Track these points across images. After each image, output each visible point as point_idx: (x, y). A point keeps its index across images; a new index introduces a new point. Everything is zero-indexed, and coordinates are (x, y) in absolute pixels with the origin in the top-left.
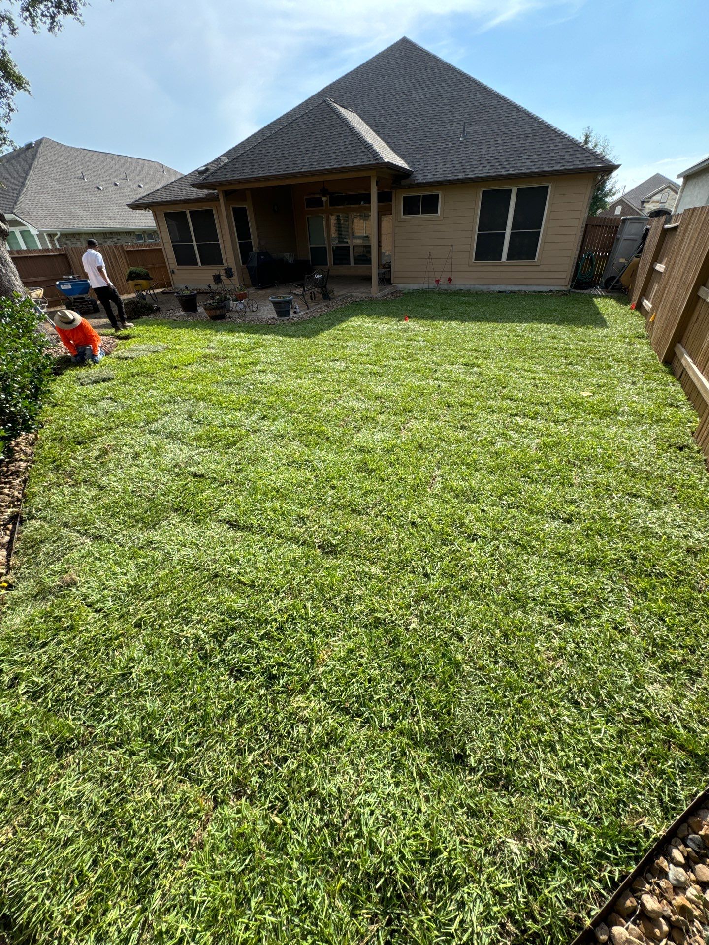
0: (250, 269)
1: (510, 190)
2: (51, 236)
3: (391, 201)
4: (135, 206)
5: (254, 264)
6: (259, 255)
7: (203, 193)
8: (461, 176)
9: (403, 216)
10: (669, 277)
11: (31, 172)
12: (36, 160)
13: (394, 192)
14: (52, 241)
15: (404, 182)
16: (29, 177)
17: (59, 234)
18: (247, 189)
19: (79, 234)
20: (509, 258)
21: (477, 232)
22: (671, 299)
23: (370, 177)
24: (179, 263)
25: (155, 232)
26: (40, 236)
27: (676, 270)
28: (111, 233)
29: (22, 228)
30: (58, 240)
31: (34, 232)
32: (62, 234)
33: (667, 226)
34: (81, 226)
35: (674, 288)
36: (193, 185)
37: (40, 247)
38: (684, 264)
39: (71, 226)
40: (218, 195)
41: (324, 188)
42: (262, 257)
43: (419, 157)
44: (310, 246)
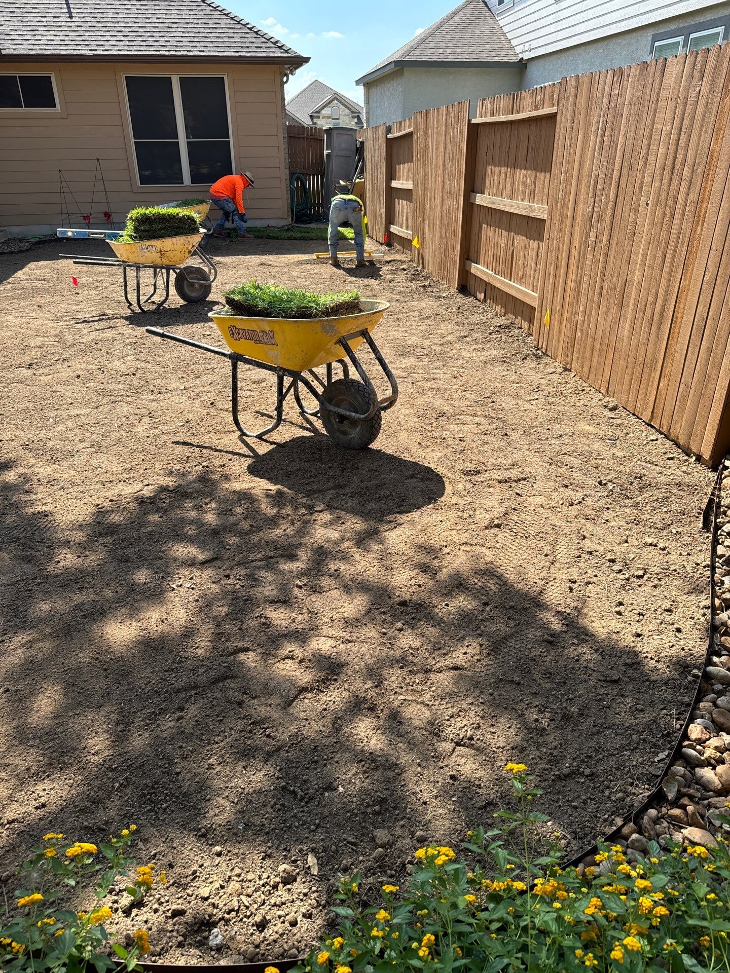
10: (425, 190)
20: (194, 179)
22: (438, 213)
27: (431, 180)
33: (389, 136)
35: (438, 201)
38: (440, 172)
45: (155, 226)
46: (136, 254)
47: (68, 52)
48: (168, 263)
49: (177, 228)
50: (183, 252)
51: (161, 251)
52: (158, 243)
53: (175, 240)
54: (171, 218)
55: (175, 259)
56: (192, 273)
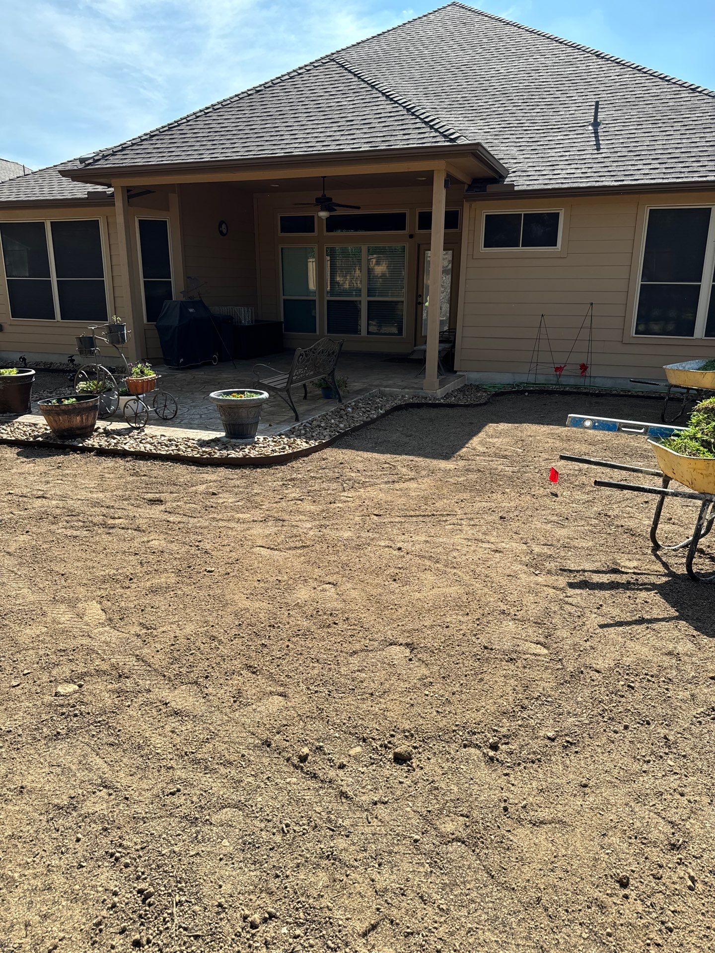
0: (161, 331)
5: (173, 322)
6: (184, 306)
7: (80, 190)
9: (483, 250)
15: (492, 188)
18: (172, 186)
23: (431, 172)
24: (18, 312)
36: (64, 173)
40: (112, 195)
41: (324, 195)
42: (191, 310)
43: (514, 151)
44: (282, 298)
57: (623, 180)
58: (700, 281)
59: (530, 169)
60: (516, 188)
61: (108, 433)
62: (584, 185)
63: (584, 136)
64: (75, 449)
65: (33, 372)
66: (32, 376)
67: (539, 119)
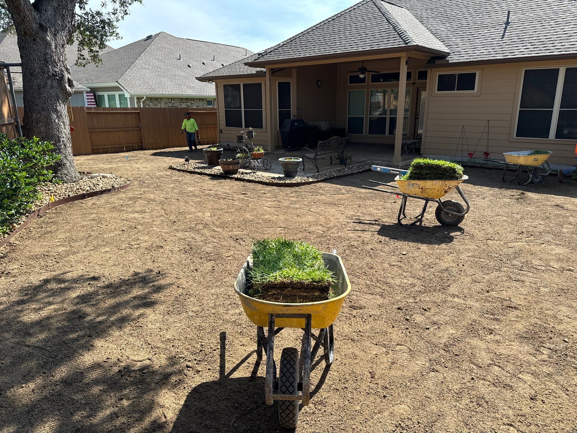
0: (282, 133)
1: (558, 70)
2: (139, 99)
3: (426, 79)
4: (202, 79)
5: (287, 129)
6: (293, 121)
7: (254, 70)
8: (500, 57)
9: (437, 92)
11: (143, 54)
12: (150, 46)
13: (429, 71)
14: (139, 102)
15: (438, 62)
16: (140, 58)
17: (145, 97)
18: (294, 67)
19: (161, 98)
20: (558, 137)
21: (519, 109)
23: (400, 58)
24: (228, 124)
25: (215, 100)
26: (132, 98)
28: (187, 99)
29: (121, 93)
30: (143, 102)
31: (127, 95)
32: (147, 98)
34: (164, 93)
36: (246, 64)
37: (129, 106)
39: (156, 93)
40: (265, 72)
41: (363, 67)
42: (296, 124)
43: (459, 41)
44: (348, 116)
45: (424, 172)
46: (404, 188)
47: (489, 58)
48: (427, 196)
49: (441, 174)
50: (440, 191)
51: (422, 188)
52: (421, 183)
53: (434, 182)
54: (438, 167)
55: (433, 195)
56: (450, 205)
57: (507, 56)
58: (553, 108)
59: (463, 51)
60: (450, 62)
61: (242, 173)
62: (486, 59)
63: (499, 30)
64: (229, 178)
65: (222, 149)
66: (221, 151)
67: (479, 22)
